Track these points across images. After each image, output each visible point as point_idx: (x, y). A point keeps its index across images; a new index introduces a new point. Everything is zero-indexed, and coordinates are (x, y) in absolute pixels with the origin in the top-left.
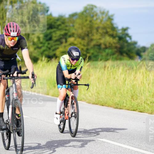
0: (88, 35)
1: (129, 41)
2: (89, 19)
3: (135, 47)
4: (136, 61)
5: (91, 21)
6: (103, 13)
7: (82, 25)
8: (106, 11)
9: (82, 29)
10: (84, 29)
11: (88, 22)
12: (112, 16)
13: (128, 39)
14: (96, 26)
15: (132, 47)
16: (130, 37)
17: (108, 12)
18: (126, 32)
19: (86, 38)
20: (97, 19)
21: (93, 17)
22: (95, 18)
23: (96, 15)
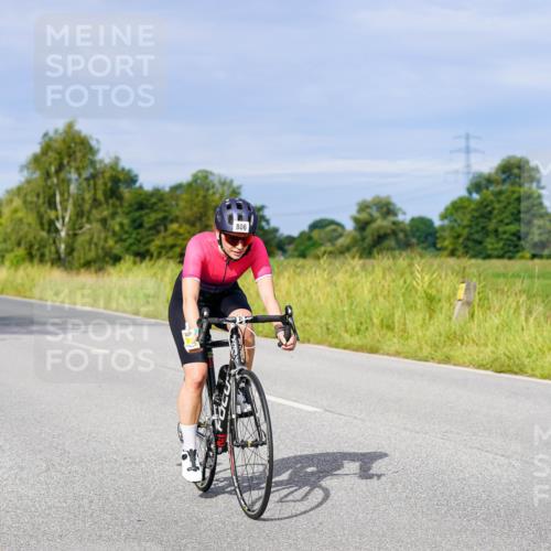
0: (200, 219)
1: (266, 227)
2: (202, 193)
3: (275, 237)
4: (277, 258)
5: (205, 197)
6: (223, 184)
7: (191, 203)
8: (228, 181)
9: (191, 209)
10: (195, 209)
11: (200, 198)
12: (239, 187)
13: (264, 224)
14: (214, 204)
15: (271, 236)
16: (268, 222)
17: (232, 181)
18: (261, 213)
19: (198, 224)
20: (214, 193)
21: (208, 190)
22: (211, 192)
23: (213, 187)
